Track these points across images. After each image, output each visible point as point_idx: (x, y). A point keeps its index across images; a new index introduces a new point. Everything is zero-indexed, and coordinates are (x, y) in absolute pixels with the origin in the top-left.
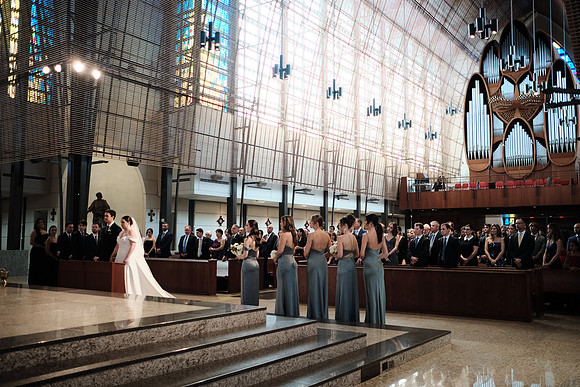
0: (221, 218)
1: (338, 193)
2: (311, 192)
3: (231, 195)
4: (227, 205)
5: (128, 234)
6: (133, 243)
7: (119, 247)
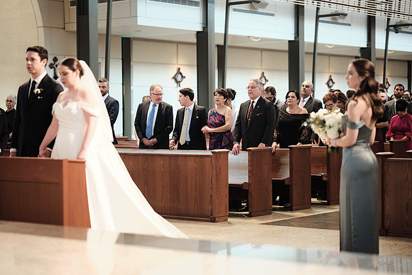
0: (179, 72)
1: (394, 20)
2: (346, 20)
3: (204, 28)
4: (196, 46)
5: (81, 99)
6: (92, 118)
7: (58, 125)
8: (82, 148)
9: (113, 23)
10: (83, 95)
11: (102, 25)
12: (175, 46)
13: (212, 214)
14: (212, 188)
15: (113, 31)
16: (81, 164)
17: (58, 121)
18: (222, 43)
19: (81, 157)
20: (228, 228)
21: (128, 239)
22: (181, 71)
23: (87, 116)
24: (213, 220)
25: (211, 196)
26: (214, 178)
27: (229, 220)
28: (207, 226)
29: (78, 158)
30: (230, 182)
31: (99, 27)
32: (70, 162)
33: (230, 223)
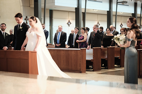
2: (127, 4)
3: (78, 6)
4: (75, 13)
5: (36, 30)
6: (39, 37)
7: (28, 39)
8: (36, 47)
9: (47, 5)
10: (37, 29)
11: (43, 5)
12: (68, 12)
13: (80, 70)
14: (80, 61)
15: (47, 7)
16: (35, 53)
17: (28, 38)
18: (84, 12)
19: (35, 50)
20: (86, 75)
21: (51, 78)
22: (70, 21)
23: (38, 36)
24: (81, 72)
25: (80, 64)
26: (81, 58)
27: (86, 72)
28: (78, 74)
29: (34, 51)
30: (86, 59)
31: (42, 6)
32: (31, 52)
33: (86, 73)
